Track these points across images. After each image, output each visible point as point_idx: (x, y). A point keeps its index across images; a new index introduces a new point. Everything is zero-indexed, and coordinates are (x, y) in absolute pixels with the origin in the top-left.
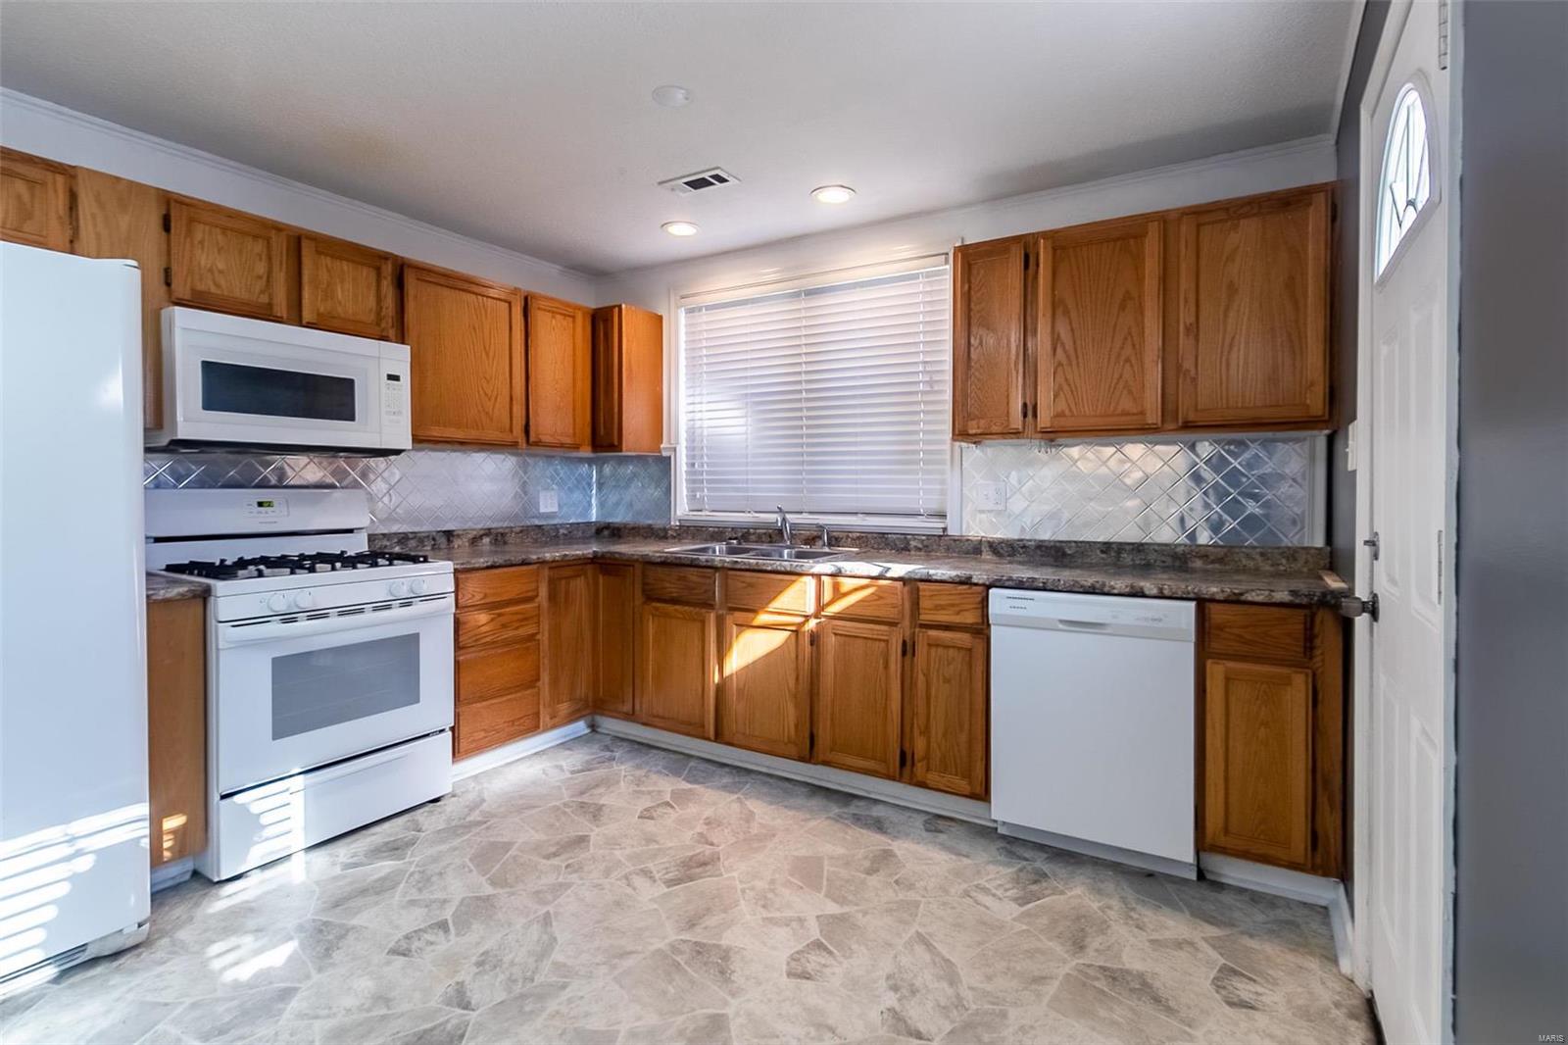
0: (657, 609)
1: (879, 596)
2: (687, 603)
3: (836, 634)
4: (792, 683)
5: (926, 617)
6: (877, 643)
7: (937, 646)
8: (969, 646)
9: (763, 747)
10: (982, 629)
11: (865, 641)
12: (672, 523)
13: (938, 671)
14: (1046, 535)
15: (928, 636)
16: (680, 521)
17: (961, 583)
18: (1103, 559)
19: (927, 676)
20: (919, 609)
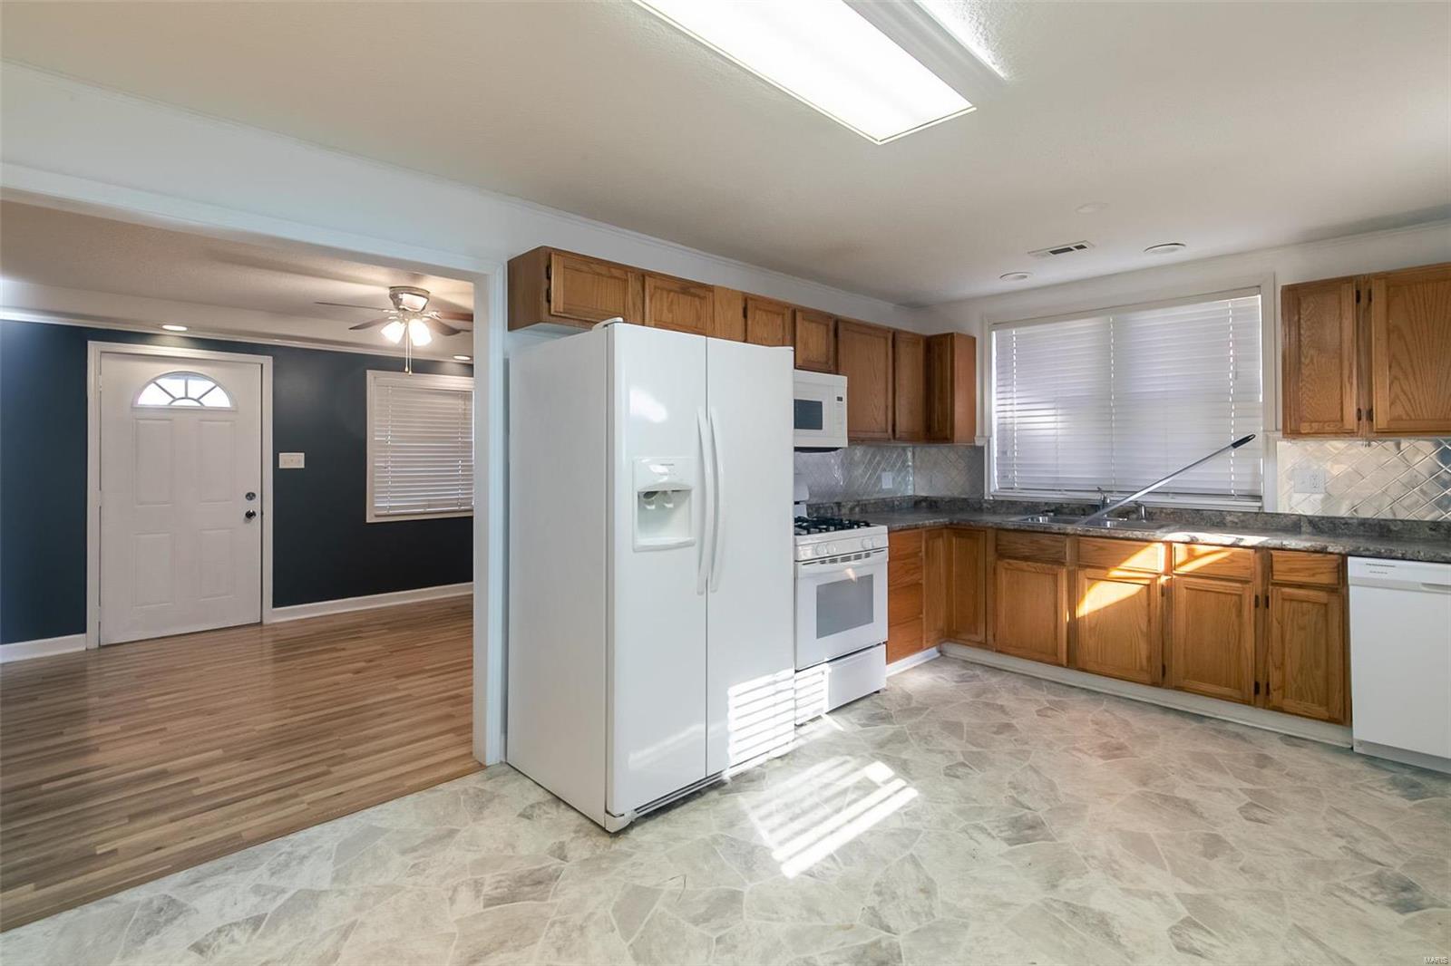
0: (1009, 564)
1: (1231, 560)
2: (1037, 560)
3: (1187, 588)
4: (1144, 627)
5: (1278, 577)
6: (1230, 596)
7: (1291, 600)
8: (1325, 601)
9: (1117, 674)
10: (1337, 589)
11: (1217, 595)
12: (986, 498)
13: (1292, 620)
14: (1367, 513)
15: (1282, 593)
16: (993, 496)
17: (1316, 552)
18: (1432, 536)
19: (1281, 623)
20: (1272, 571)
